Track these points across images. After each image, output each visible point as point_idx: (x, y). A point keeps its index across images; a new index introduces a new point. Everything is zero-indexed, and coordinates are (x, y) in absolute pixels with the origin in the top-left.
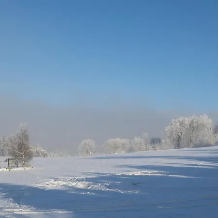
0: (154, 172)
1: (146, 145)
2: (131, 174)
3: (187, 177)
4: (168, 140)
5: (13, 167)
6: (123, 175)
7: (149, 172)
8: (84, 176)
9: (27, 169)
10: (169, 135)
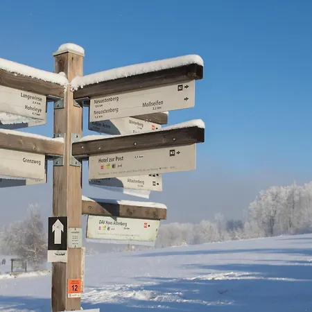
0: (245, 273)
1: (219, 232)
2: (210, 278)
3: (296, 280)
4: (254, 223)
5: (21, 272)
6: (197, 280)
7: (237, 274)
8: (139, 282)
9: (42, 274)
10: (255, 216)
